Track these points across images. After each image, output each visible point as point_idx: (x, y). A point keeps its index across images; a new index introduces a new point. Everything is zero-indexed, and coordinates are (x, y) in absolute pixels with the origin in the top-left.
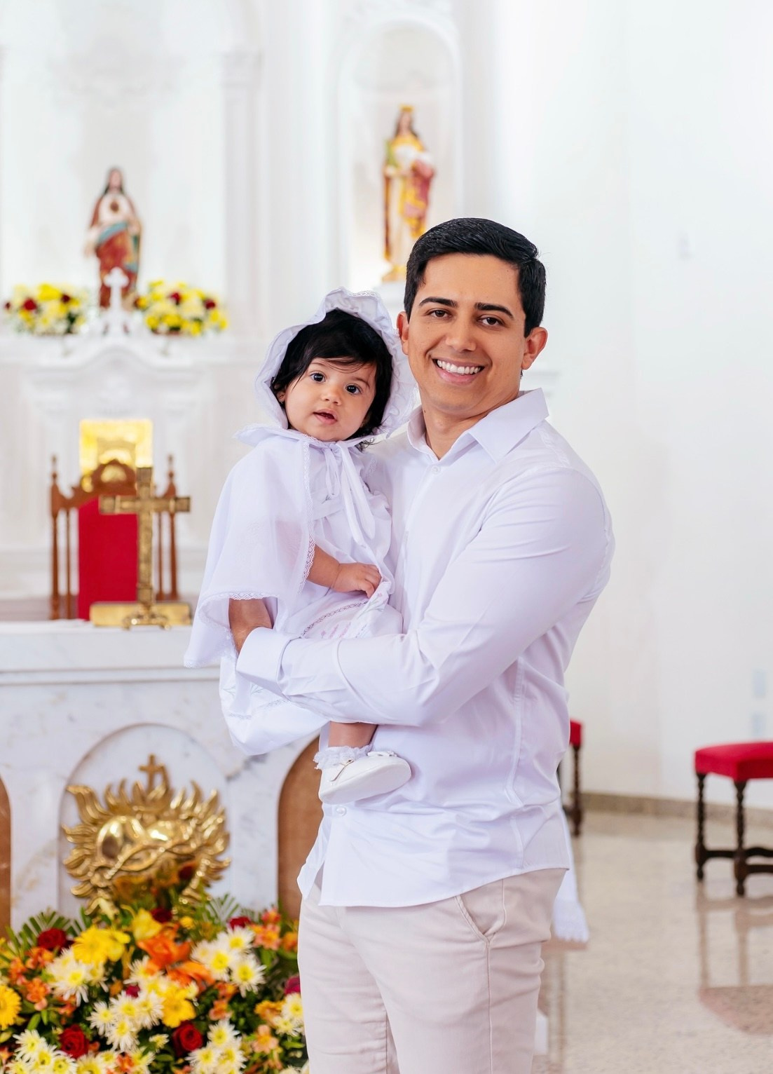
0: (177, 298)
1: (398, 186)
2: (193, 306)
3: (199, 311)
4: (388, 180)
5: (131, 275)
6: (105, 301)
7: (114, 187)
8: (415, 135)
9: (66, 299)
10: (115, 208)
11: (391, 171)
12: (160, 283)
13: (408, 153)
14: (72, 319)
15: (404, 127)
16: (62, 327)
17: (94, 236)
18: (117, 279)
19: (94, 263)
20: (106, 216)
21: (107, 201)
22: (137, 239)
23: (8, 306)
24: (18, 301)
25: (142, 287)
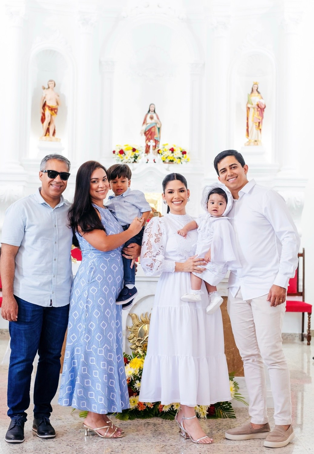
0: (172, 150)
1: (252, 110)
2: (178, 153)
3: (180, 155)
4: (249, 108)
5: (156, 142)
6: (147, 152)
7: (151, 110)
8: (259, 93)
9: (134, 150)
10: (152, 118)
11: (249, 106)
12: (167, 144)
13: (256, 99)
14: (136, 157)
15: (255, 90)
16: (133, 160)
17: (144, 128)
18: (152, 143)
19: (144, 137)
20: (149, 120)
21: (149, 115)
22: (159, 129)
23: (114, 152)
24: (117, 151)
25: (160, 146)
